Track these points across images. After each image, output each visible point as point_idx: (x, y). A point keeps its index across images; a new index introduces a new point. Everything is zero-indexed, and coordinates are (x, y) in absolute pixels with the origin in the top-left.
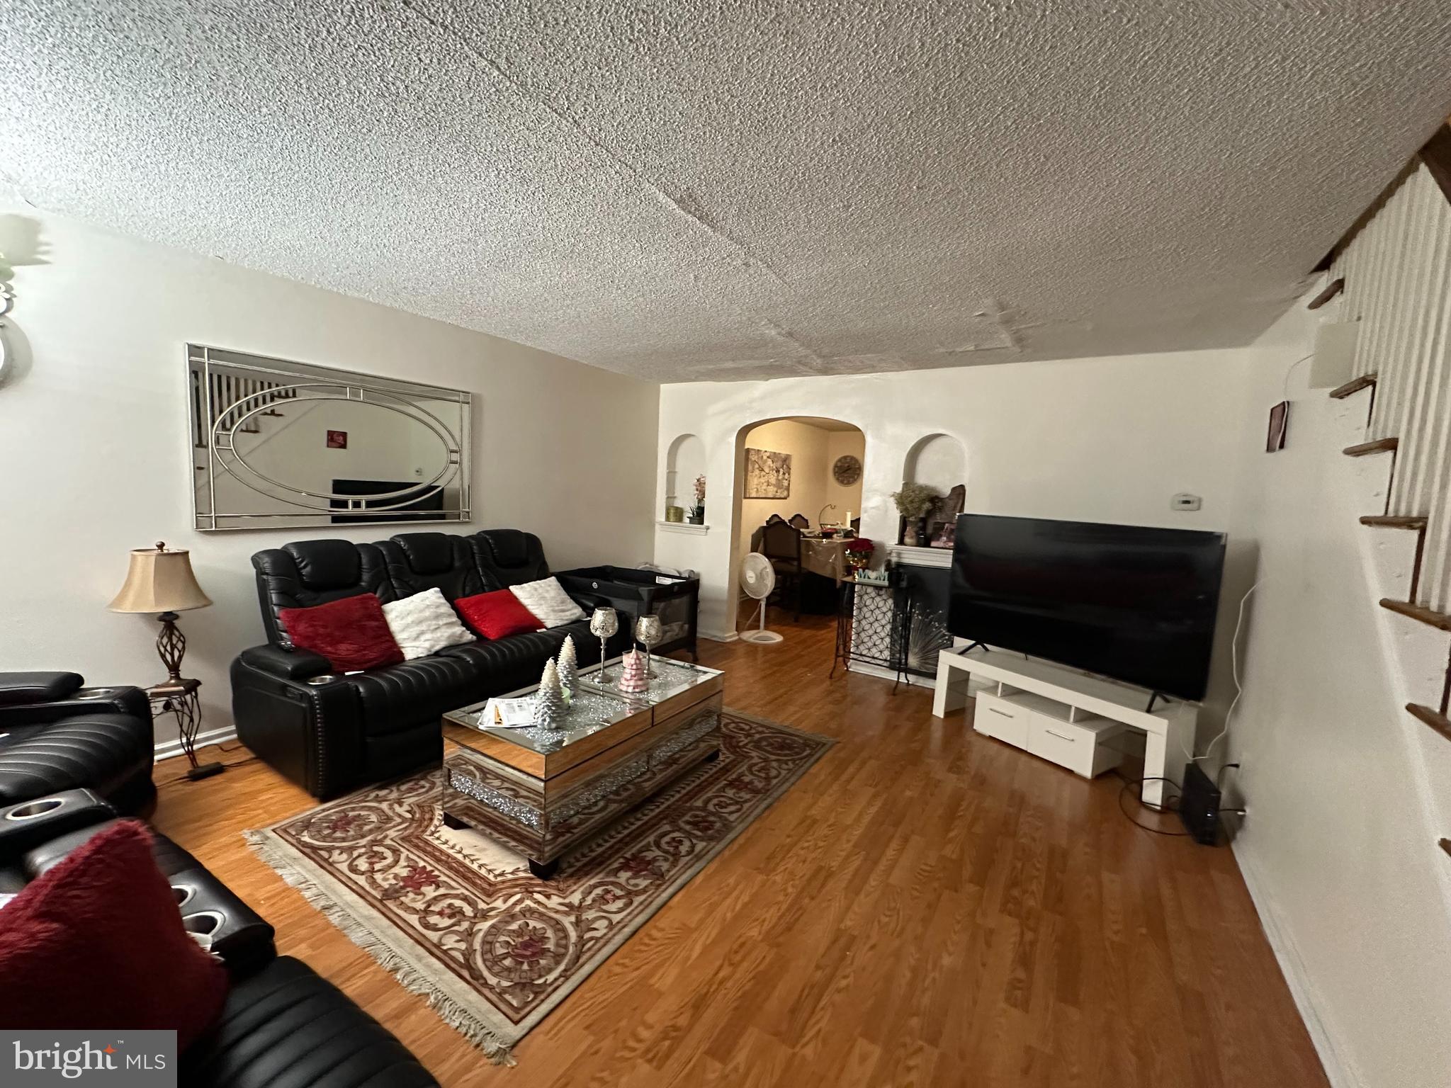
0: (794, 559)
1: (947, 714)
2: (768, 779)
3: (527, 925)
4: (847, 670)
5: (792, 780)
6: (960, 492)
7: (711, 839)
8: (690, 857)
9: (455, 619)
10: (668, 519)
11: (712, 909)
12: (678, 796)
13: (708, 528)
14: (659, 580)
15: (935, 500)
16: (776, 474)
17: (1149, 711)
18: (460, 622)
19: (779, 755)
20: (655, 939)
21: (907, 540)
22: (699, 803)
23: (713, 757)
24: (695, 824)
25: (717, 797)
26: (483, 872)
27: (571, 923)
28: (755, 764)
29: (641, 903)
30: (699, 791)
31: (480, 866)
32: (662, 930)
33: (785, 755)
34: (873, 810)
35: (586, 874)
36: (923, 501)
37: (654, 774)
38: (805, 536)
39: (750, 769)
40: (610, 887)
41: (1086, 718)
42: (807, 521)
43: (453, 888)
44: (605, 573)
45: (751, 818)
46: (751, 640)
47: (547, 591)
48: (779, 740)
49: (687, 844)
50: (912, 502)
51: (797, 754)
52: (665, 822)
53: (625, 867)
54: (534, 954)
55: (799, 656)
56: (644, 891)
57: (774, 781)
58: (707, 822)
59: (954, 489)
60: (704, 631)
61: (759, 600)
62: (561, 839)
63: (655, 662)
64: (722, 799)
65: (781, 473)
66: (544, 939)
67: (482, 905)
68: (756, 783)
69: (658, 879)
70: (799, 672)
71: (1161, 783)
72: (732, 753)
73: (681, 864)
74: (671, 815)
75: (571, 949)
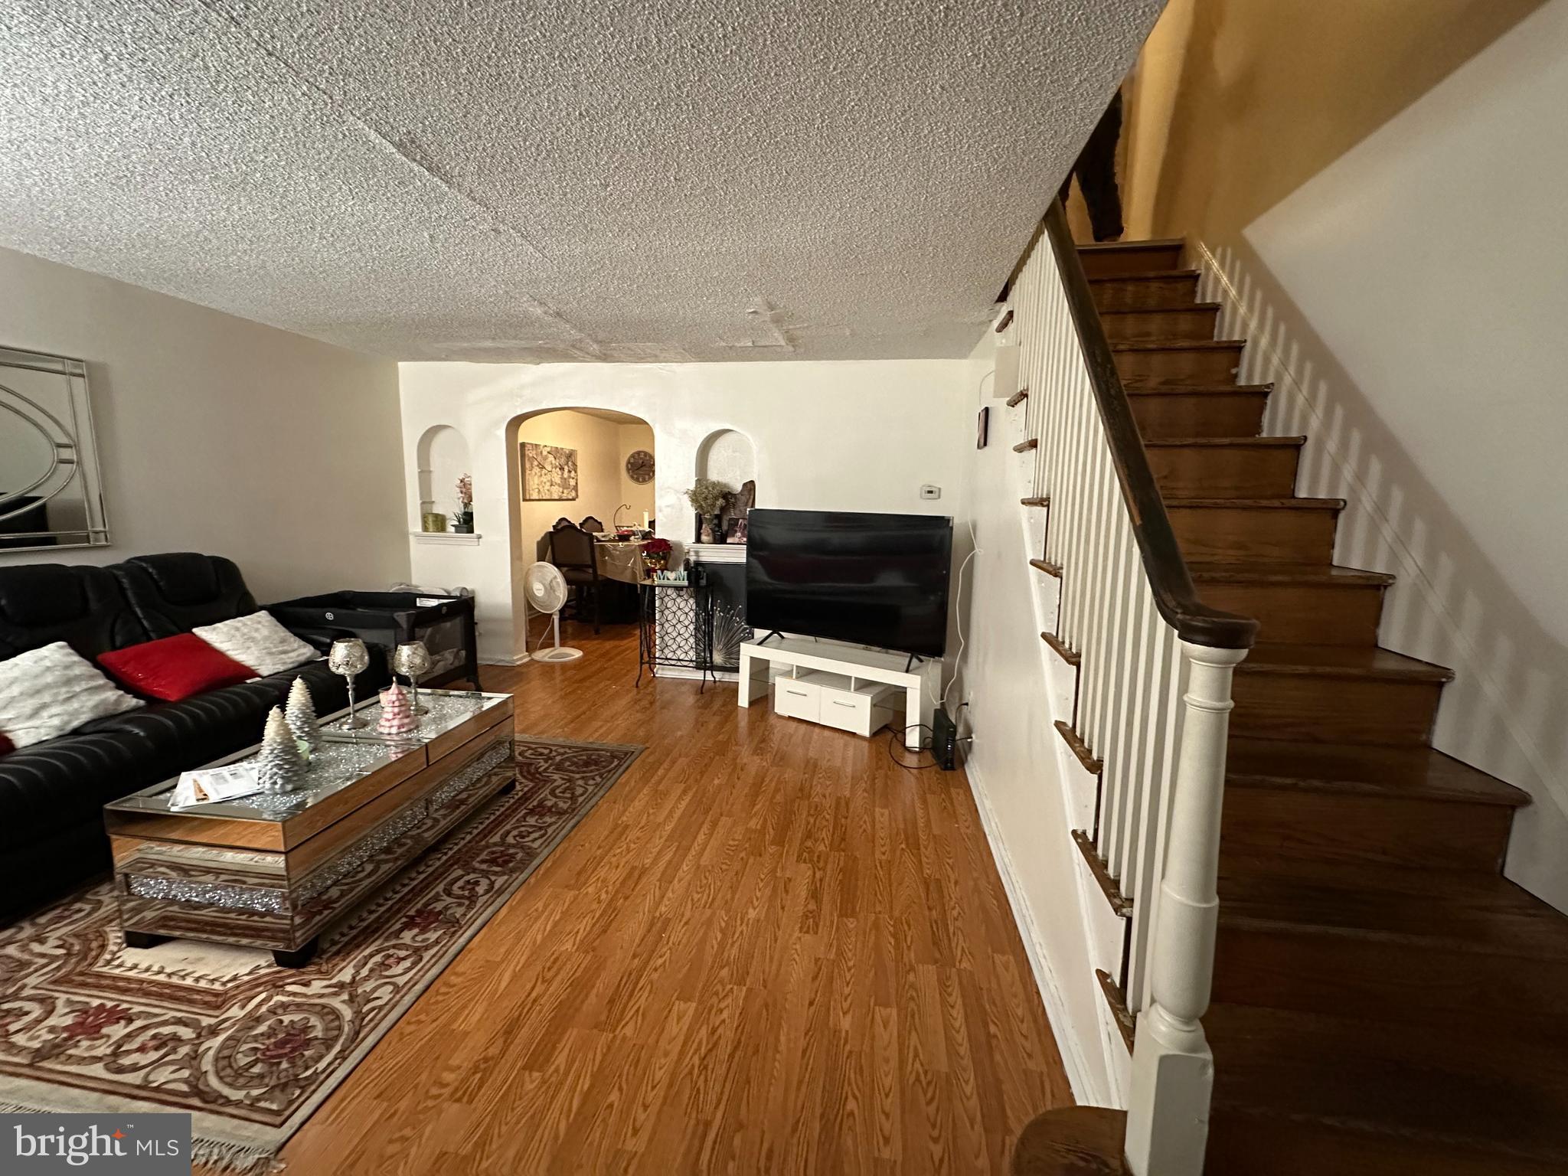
0: (588, 566)
1: (751, 703)
2: (573, 798)
3: (281, 1022)
4: (654, 676)
5: (601, 793)
6: (750, 487)
7: (512, 871)
8: (490, 894)
9: (102, 681)
10: (425, 529)
11: (519, 937)
12: (469, 837)
13: (479, 537)
14: (420, 603)
15: (728, 496)
16: (560, 473)
17: (907, 671)
18: (112, 684)
19: (584, 772)
20: (454, 986)
21: (704, 538)
22: (496, 839)
23: (509, 787)
24: (493, 862)
25: (515, 828)
26: (203, 984)
27: (343, 1002)
28: (558, 787)
29: (434, 956)
30: (497, 826)
31: (197, 980)
32: (463, 973)
33: (591, 771)
34: (683, 804)
35: (358, 946)
36: (716, 498)
37: (437, 821)
38: (599, 541)
39: (553, 793)
40: (391, 952)
41: (864, 685)
42: (600, 523)
43: (156, 1015)
44: (343, 601)
45: (557, 840)
46: (546, 659)
47: (257, 630)
48: (585, 757)
49: (484, 884)
50: (706, 498)
51: (604, 767)
52: (456, 867)
53: (407, 926)
54: (294, 1050)
55: (602, 669)
56: (437, 942)
57: (581, 799)
58: (507, 855)
59: (745, 485)
60: (485, 656)
61: (551, 615)
62: (318, 918)
63: (424, 697)
64: (523, 829)
65: (566, 471)
66: (306, 1029)
67: (206, 1021)
68: (561, 804)
69: (454, 926)
70: (601, 685)
71: (918, 728)
72: (531, 781)
73: (478, 905)
74: (463, 860)
75: (346, 1029)
